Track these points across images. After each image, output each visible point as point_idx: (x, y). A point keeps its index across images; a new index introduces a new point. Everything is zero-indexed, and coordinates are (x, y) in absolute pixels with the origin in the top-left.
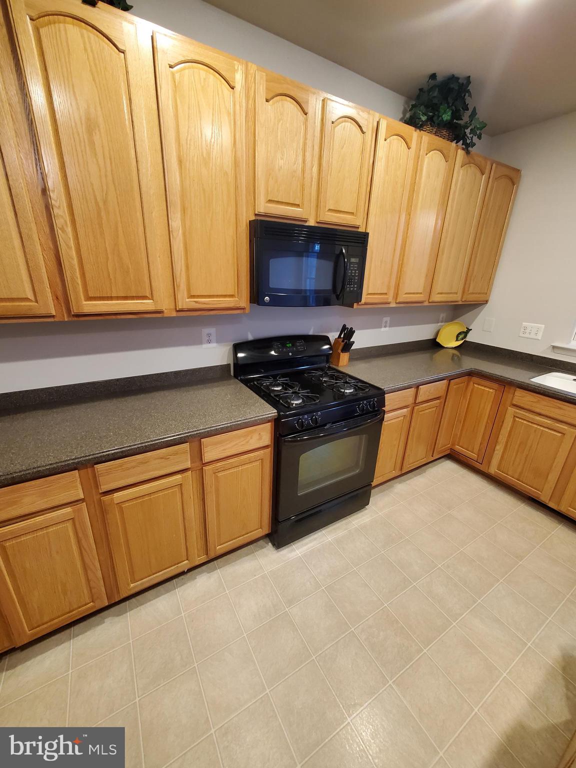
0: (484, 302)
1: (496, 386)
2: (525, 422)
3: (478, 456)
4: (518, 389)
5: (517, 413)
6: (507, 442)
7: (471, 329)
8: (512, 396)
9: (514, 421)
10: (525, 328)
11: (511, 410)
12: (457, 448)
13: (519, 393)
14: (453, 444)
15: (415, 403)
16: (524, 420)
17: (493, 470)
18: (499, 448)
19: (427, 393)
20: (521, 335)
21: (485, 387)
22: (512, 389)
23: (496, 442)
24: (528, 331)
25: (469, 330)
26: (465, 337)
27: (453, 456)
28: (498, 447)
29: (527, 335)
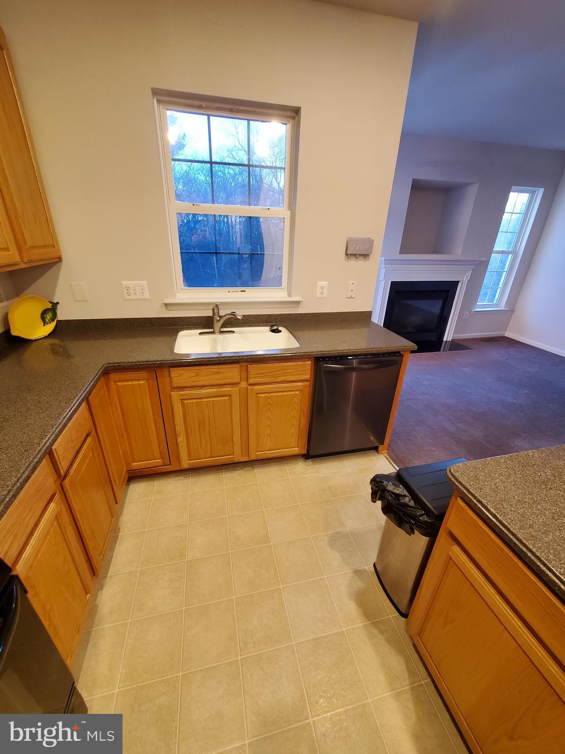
0: (57, 260)
1: (144, 374)
2: (194, 401)
3: (162, 458)
4: (171, 369)
5: (181, 395)
6: (186, 430)
7: (58, 303)
8: (168, 378)
9: (183, 405)
10: (128, 289)
11: (175, 395)
12: (135, 465)
13: (175, 372)
14: (128, 464)
15: (61, 478)
16: (192, 399)
17: (186, 463)
18: (182, 440)
19: (70, 444)
20: (127, 297)
21: (132, 380)
22: (166, 372)
23: (176, 436)
24: (132, 291)
25: (55, 305)
26: (55, 315)
27: (135, 476)
28: (179, 440)
29: (133, 297)
